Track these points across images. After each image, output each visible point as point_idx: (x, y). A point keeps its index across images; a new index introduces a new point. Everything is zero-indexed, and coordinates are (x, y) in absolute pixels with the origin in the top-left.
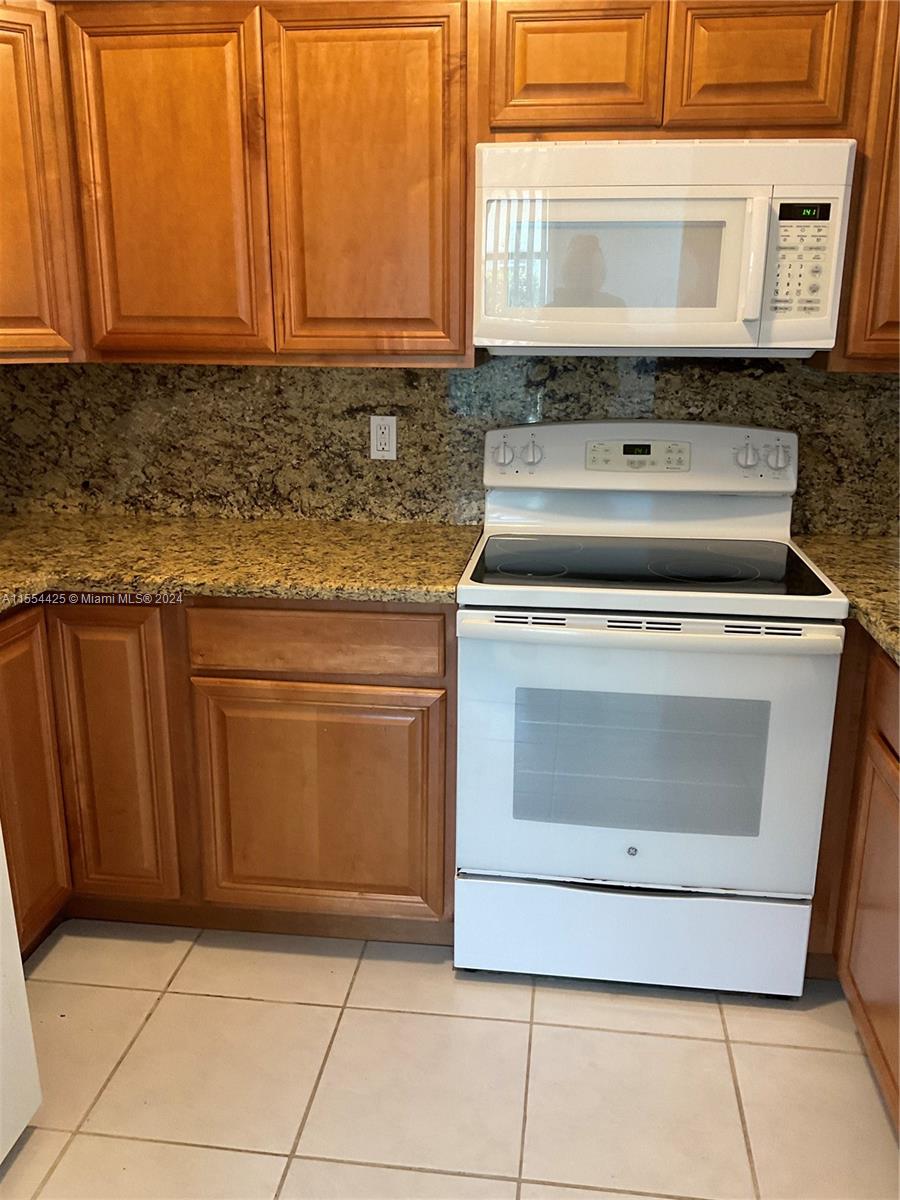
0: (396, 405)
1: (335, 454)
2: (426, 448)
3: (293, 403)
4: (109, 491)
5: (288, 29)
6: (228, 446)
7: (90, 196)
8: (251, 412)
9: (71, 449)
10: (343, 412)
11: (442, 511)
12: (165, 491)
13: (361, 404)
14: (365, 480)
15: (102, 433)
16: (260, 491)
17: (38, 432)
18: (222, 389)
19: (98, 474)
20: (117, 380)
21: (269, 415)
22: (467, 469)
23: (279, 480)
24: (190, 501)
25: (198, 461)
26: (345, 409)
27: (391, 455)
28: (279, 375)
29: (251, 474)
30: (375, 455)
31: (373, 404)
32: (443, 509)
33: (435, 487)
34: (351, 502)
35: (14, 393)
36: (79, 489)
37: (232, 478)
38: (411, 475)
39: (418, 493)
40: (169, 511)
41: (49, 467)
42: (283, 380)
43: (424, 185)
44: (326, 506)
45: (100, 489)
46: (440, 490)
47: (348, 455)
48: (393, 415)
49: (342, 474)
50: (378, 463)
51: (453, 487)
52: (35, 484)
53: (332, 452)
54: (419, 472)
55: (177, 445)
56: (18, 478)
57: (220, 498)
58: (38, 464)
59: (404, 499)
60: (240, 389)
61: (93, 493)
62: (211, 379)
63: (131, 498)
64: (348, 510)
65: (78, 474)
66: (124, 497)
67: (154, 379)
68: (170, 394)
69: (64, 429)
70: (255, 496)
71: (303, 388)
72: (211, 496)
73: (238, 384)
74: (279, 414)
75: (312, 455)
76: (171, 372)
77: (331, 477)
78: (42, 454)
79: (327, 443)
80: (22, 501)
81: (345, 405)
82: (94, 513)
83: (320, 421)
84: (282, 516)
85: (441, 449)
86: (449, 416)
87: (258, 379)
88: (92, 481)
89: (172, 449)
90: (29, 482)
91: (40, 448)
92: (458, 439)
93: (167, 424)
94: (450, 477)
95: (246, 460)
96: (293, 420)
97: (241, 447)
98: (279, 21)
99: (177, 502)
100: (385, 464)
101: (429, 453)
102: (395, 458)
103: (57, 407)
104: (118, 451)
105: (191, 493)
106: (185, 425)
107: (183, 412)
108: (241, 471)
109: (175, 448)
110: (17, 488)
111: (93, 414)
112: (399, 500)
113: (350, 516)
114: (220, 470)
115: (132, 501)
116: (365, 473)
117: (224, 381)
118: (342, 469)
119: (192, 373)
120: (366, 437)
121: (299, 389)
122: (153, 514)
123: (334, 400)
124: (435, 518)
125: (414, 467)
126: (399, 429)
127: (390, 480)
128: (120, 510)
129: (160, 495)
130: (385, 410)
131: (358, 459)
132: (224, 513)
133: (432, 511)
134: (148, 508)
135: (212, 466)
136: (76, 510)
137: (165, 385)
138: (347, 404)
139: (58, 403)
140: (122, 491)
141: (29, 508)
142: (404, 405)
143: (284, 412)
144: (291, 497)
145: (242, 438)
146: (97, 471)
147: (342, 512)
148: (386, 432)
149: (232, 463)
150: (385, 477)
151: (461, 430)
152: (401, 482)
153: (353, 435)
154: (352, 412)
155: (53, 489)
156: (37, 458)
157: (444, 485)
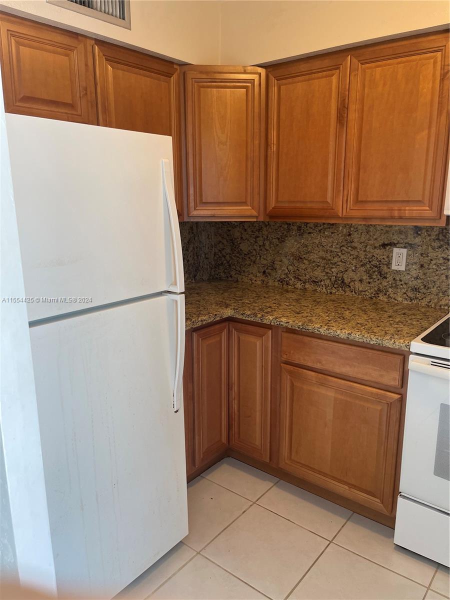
0: (408, 243)
1: (374, 266)
2: (422, 266)
3: (356, 240)
4: (273, 275)
5: (362, 64)
6: (323, 259)
7: (271, 150)
8: (336, 244)
9: (260, 257)
10: (380, 246)
11: (428, 299)
12: (295, 277)
13: (389, 242)
14: (387, 280)
15: (273, 250)
16: (336, 281)
17: (250, 248)
18: (324, 233)
19: (270, 268)
20: (281, 228)
21: (344, 246)
22: (445, 278)
23: (345, 276)
24: (305, 283)
25: (310, 265)
26: (381, 244)
27: (402, 268)
28: (351, 227)
29: (333, 273)
30: (394, 267)
31: (396, 242)
32: (429, 298)
33: (425, 286)
34: (379, 290)
35: (243, 232)
36: (262, 274)
37: (324, 274)
38: (413, 279)
39: (415, 289)
40: (296, 286)
41: (252, 263)
42: (352, 229)
43: (426, 132)
44: (367, 291)
45: (270, 274)
46: (428, 288)
47: (380, 267)
48: (406, 248)
49: (376, 275)
50: (395, 271)
51: (435, 288)
52: (246, 270)
53: (372, 264)
54: (417, 278)
55: (302, 257)
56: (240, 267)
57: (318, 282)
58: (248, 262)
59: (407, 291)
60: (332, 233)
61: (267, 276)
62: (320, 228)
63: (281, 279)
64: (377, 294)
65: (262, 267)
66: (278, 279)
67: (296, 228)
68: (301, 235)
69: (259, 248)
70: (333, 282)
71: (361, 233)
72: (314, 281)
73: (331, 230)
74: (349, 245)
75: (362, 266)
76: (303, 225)
77: (370, 277)
78: (249, 258)
79: (371, 260)
80: (241, 277)
81: (381, 242)
82: (266, 285)
83: (368, 249)
84: (345, 293)
85: (430, 267)
86: (437, 250)
87: (341, 228)
88: (267, 271)
89: (300, 259)
90: (244, 269)
91: (249, 256)
92: (440, 262)
93: (299, 248)
94: (434, 282)
95: (331, 266)
96: (355, 248)
97: (330, 260)
98: (359, 61)
99: (300, 283)
100: (398, 272)
101: (423, 268)
102: (404, 270)
103: (257, 239)
104: (278, 259)
105: (306, 279)
106: (306, 248)
107: (306, 243)
108: (328, 271)
109: (301, 258)
110: (239, 271)
111: (270, 242)
112: (405, 291)
113: (378, 297)
114: (319, 269)
115: (281, 281)
116: (388, 276)
117: (325, 229)
118: (376, 273)
119: (312, 225)
120: (390, 258)
121: (360, 234)
122: (289, 287)
123: (376, 239)
124: (424, 303)
125: (415, 275)
126: (408, 255)
127: (401, 281)
128: (276, 284)
129: (293, 279)
130: (402, 245)
131: (385, 269)
132: (319, 289)
133: (422, 299)
134: (287, 284)
135: (316, 268)
136: (260, 283)
137: (300, 230)
138: (383, 242)
139: (258, 237)
140: (278, 276)
141: (243, 280)
142: (413, 243)
143: (351, 244)
144: (350, 285)
145: (331, 255)
146: (269, 266)
147: (374, 294)
148: (401, 256)
149: (324, 267)
150: (398, 279)
151: (443, 257)
152: (406, 282)
153: (384, 257)
154: (384, 246)
155: (252, 273)
156: (248, 259)
157: (431, 286)
